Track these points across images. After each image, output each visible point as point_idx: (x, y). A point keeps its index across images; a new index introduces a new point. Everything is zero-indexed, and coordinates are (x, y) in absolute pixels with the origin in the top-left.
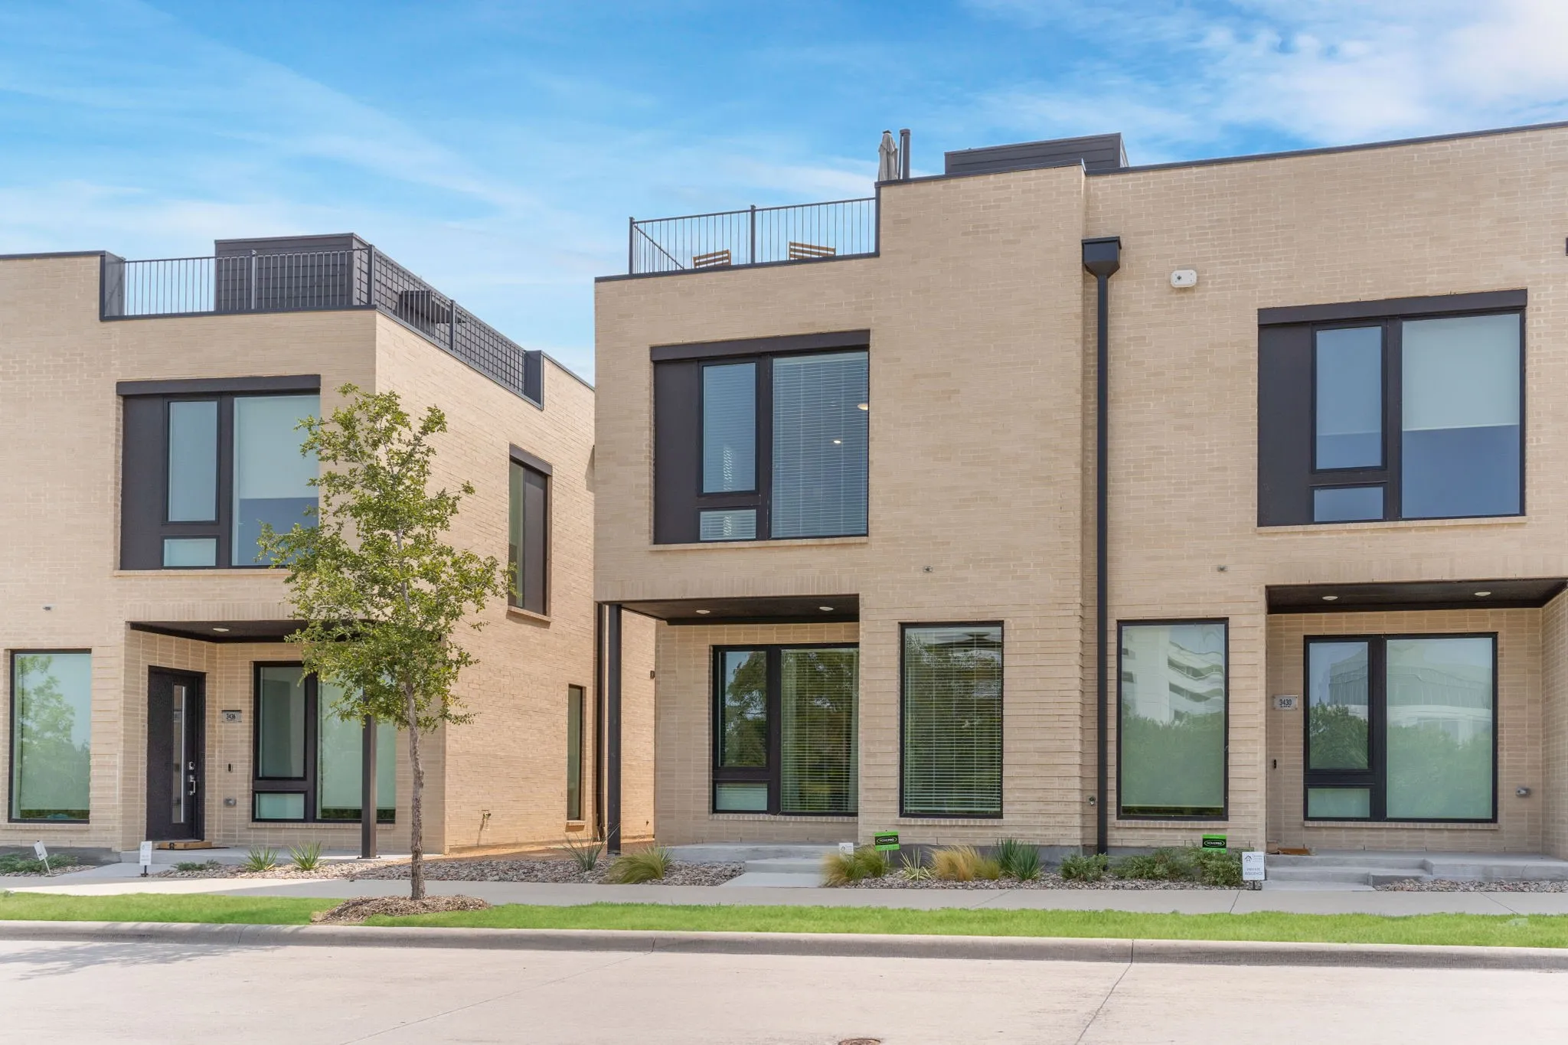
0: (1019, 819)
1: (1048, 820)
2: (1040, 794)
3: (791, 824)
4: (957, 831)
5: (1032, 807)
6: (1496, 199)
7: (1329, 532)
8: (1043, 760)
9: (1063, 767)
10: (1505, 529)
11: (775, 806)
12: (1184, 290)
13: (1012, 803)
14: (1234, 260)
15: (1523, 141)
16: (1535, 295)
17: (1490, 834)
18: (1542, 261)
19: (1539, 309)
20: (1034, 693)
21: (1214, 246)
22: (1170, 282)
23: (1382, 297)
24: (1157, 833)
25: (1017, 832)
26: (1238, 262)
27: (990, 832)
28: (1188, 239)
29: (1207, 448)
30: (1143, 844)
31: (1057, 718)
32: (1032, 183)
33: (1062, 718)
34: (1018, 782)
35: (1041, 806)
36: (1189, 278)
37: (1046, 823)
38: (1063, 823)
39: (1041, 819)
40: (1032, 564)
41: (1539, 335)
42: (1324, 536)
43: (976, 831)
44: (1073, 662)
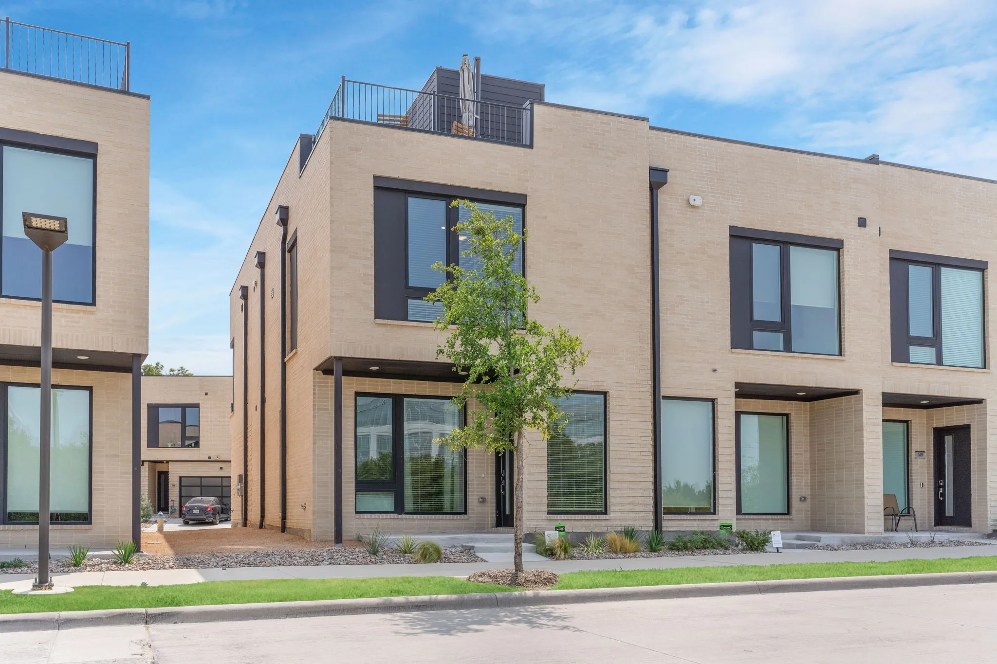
0: (619, 514)
1: (636, 515)
2: (631, 499)
3: (416, 520)
4: (583, 522)
5: (627, 508)
6: (831, 190)
7: (764, 355)
8: (633, 479)
9: (643, 483)
10: (837, 363)
11: (399, 508)
12: (694, 207)
13: (614, 505)
14: (718, 196)
15: (842, 164)
16: (847, 244)
17: (789, 521)
18: (850, 227)
19: (848, 251)
20: (627, 438)
21: (707, 185)
22: (689, 201)
23: (784, 231)
24: (684, 523)
25: (618, 523)
26: (719, 197)
27: (603, 523)
28: (695, 178)
29: (706, 300)
30: (677, 529)
31: (639, 453)
32: (623, 125)
33: (642, 453)
34: (619, 492)
35: (632, 507)
36: (697, 201)
37: (635, 517)
38: (644, 517)
39: (632, 515)
40: (624, 359)
41: (849, 265)
42: (761, 357)
43: (595, 523)
44: (647, 420)
